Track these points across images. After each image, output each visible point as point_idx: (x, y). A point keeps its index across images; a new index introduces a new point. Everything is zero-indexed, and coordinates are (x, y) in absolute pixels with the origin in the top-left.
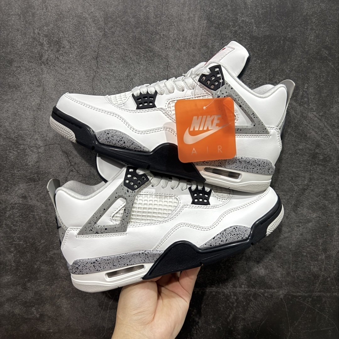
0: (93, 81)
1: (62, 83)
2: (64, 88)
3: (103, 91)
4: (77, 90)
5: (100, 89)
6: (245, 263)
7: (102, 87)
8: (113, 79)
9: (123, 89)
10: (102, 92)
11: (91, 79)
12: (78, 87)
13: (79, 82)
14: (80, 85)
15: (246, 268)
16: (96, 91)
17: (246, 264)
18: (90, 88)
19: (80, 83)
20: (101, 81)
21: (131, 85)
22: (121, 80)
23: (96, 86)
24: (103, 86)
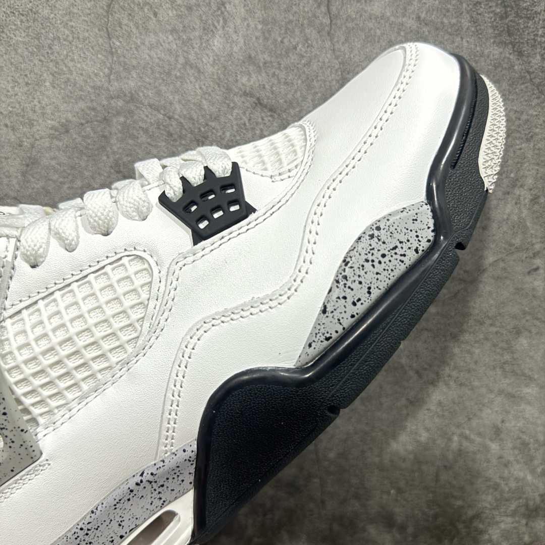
0: (108, 12)
1: (22, 21)
2: (28, 36)
3: (139, 41)
4: (65, 40)
5: (129, 36)
6: (524, 521)
7: (134, 30)
8: (167, 5)
9: (197, 34)
10: (135, 43)
11: (102, 8)
12: (67, 32)
13: (67, 17)
14: (72, 27)
15: (524, 533)
16: (118, 44)
17: (527, 524)
18: (102, 33)
19: (71, 21)
20: (133, 10)
21: (218, 21)
22: (189, 8)
23: (118, 28)
24: (137, 28)
